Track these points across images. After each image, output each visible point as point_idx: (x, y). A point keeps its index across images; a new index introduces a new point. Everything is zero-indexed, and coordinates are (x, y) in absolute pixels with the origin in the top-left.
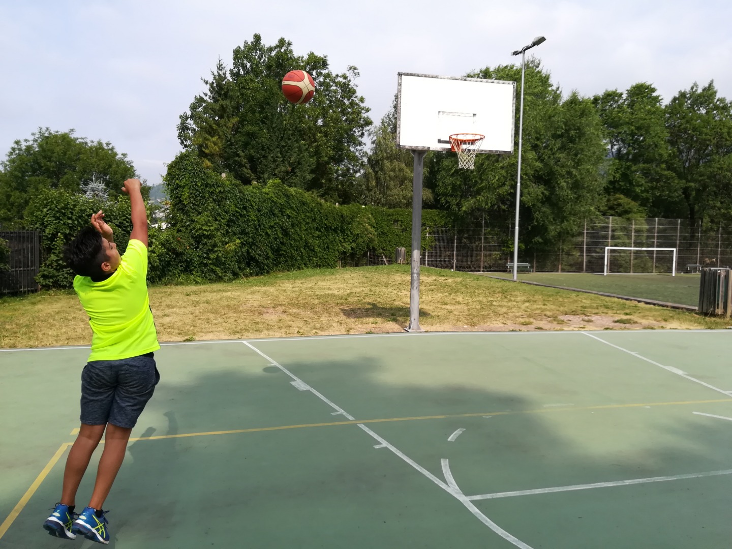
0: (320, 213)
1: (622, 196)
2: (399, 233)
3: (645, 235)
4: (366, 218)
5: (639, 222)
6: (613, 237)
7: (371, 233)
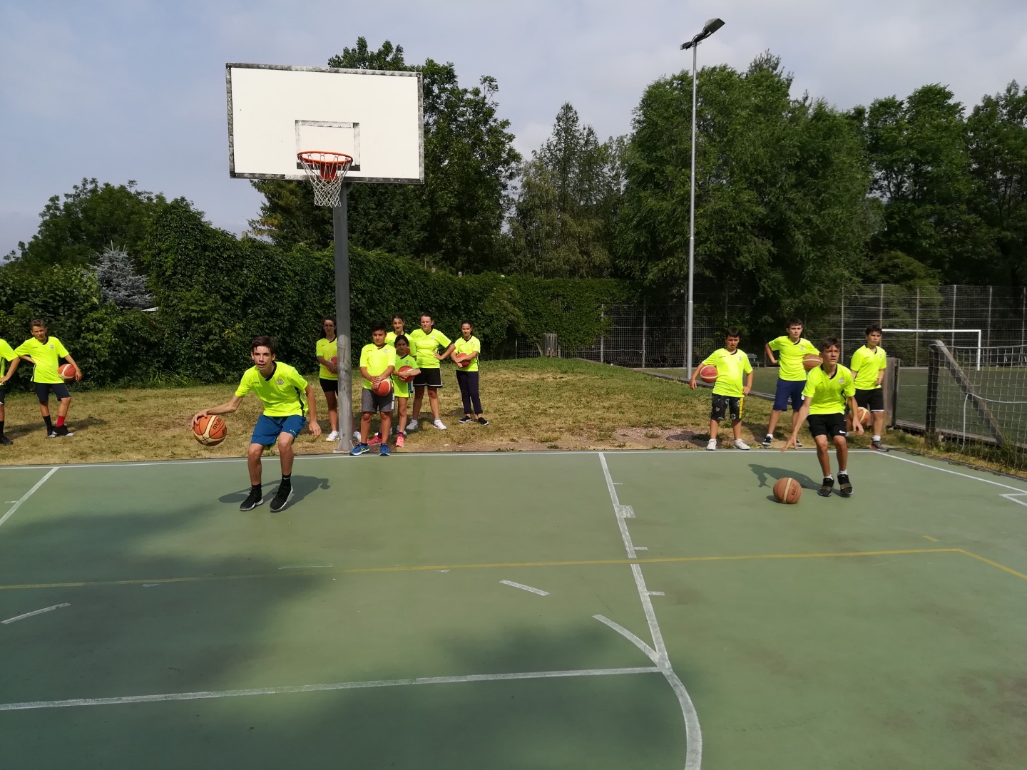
0: (426, 286)
1: (899, 253)
2: (560, 312)
3: (938, 309)
4: (507, 293)
5: (929, 290)
6: (887, 315)
7: (513, 314)
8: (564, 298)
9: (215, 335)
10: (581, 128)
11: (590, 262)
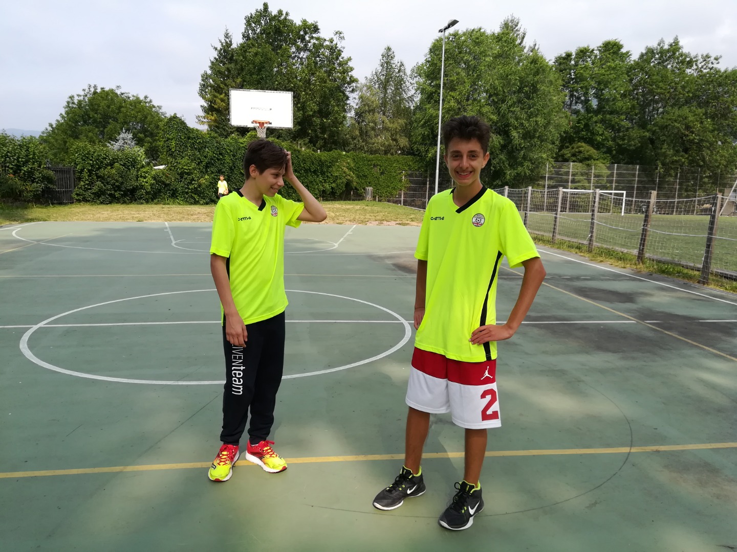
0: (299, 158)
1: (583, 144)
2: (378, 175)
3: (605, 179)
4: (346, 163)
5: (601, 168)
6: (573, 181)
7: (350, 176)
8: (381, 167)
9: (195, 181)
10: (396, 62)
11: (397, 146)
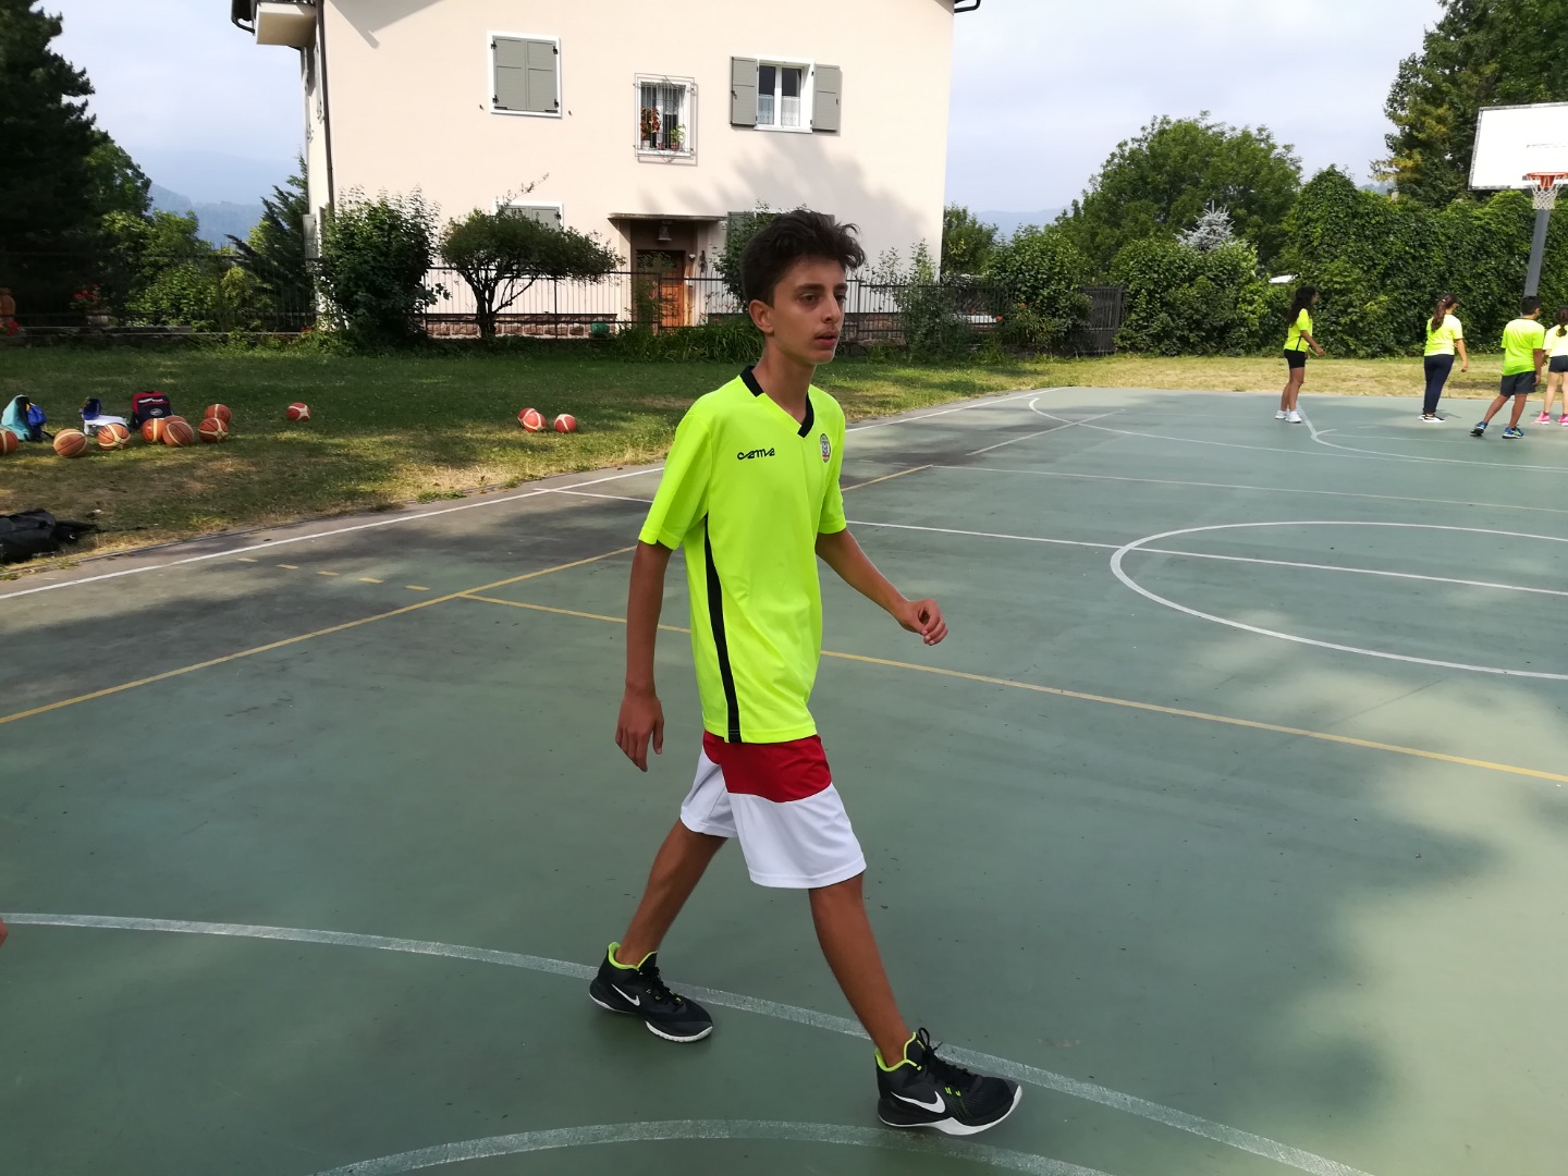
9: (1355, 307)
